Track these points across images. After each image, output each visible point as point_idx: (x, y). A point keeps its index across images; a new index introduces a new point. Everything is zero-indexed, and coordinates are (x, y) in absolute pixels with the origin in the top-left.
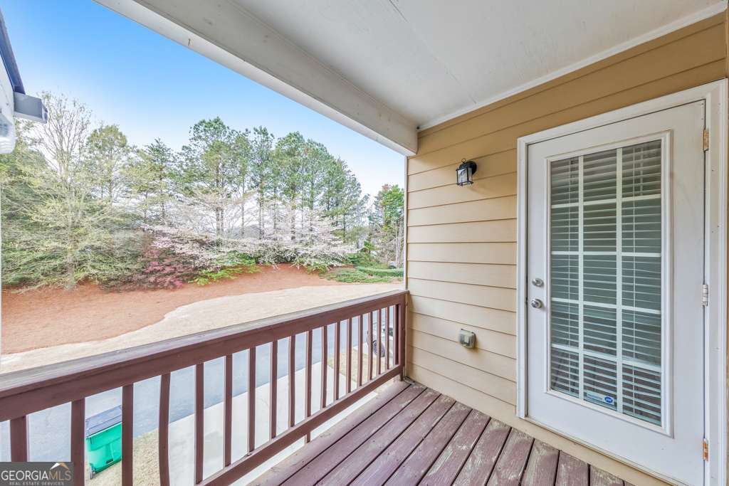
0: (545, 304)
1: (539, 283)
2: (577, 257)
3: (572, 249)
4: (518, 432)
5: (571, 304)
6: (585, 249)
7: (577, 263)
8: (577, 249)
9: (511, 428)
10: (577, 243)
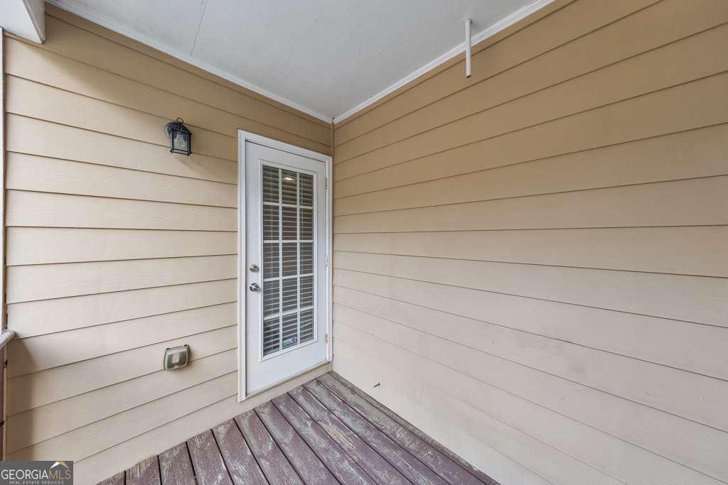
0: (260, 286)
1: (255, 269)
2: (278, 244)
3: (274, 239)
4: (241, 415)
5: (274, 281)
6: (283, 239)
7: (278, 249)
8: (278, 239)
9: (234, 419)
10: (278, 234)
